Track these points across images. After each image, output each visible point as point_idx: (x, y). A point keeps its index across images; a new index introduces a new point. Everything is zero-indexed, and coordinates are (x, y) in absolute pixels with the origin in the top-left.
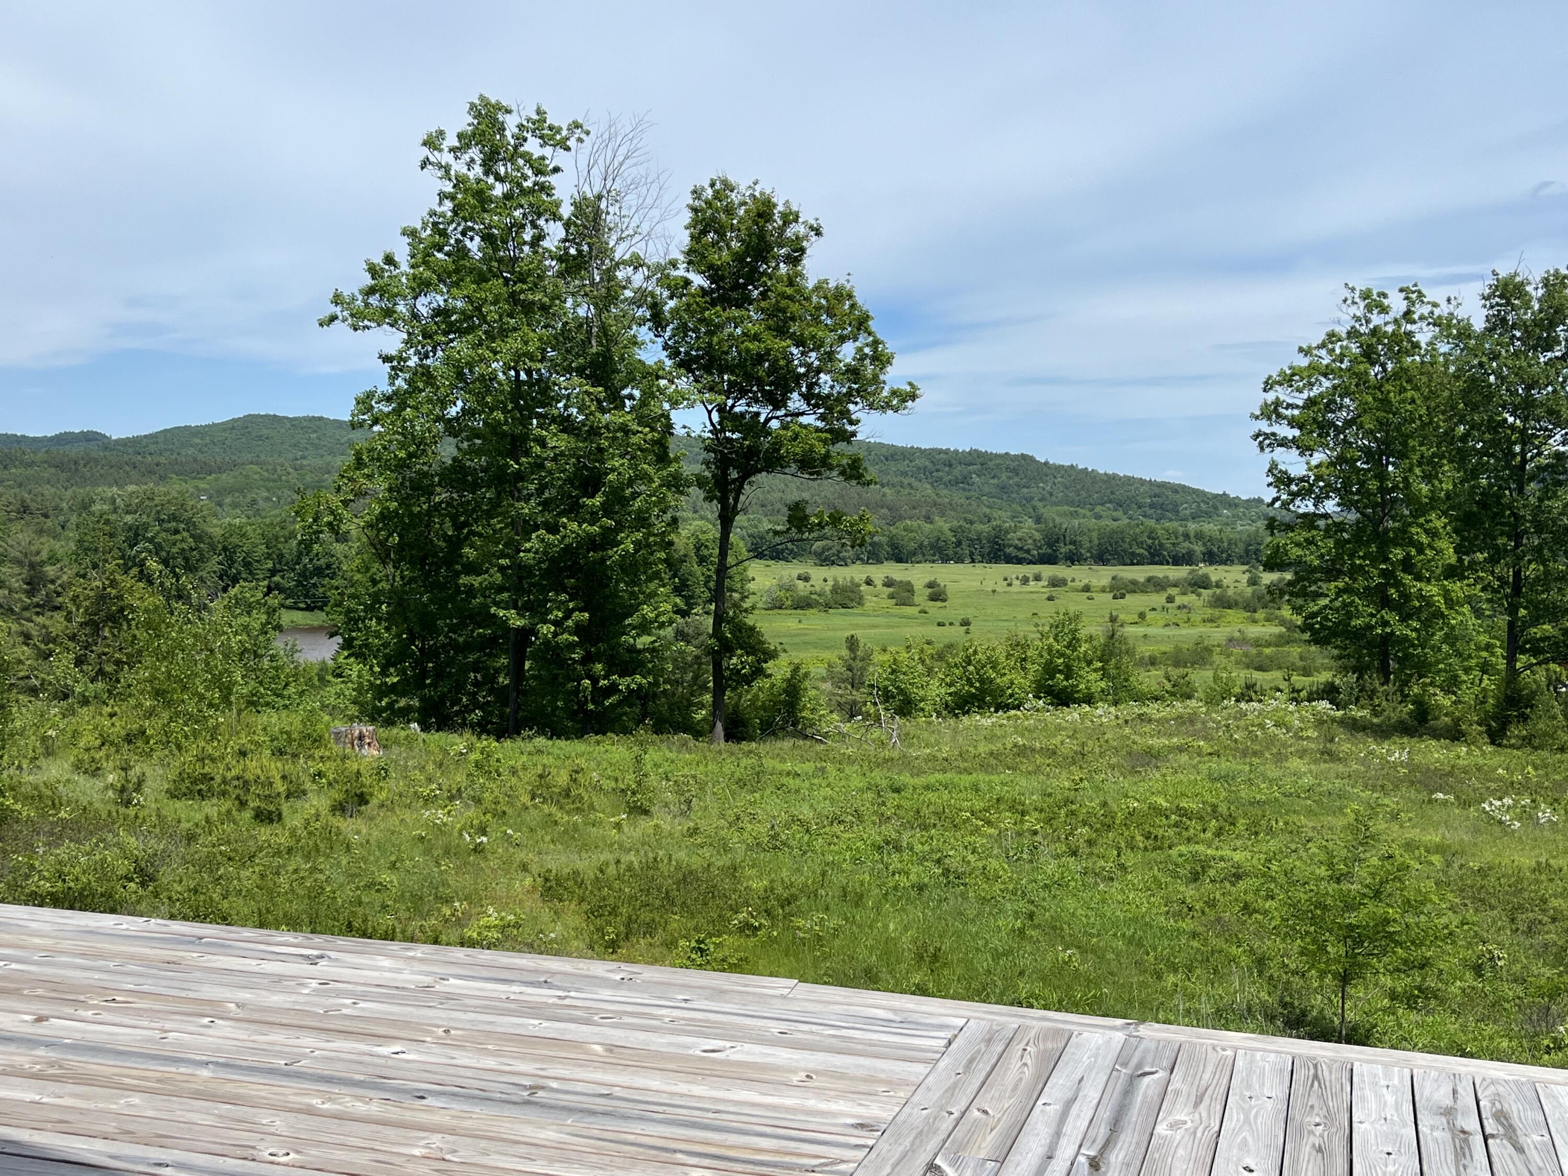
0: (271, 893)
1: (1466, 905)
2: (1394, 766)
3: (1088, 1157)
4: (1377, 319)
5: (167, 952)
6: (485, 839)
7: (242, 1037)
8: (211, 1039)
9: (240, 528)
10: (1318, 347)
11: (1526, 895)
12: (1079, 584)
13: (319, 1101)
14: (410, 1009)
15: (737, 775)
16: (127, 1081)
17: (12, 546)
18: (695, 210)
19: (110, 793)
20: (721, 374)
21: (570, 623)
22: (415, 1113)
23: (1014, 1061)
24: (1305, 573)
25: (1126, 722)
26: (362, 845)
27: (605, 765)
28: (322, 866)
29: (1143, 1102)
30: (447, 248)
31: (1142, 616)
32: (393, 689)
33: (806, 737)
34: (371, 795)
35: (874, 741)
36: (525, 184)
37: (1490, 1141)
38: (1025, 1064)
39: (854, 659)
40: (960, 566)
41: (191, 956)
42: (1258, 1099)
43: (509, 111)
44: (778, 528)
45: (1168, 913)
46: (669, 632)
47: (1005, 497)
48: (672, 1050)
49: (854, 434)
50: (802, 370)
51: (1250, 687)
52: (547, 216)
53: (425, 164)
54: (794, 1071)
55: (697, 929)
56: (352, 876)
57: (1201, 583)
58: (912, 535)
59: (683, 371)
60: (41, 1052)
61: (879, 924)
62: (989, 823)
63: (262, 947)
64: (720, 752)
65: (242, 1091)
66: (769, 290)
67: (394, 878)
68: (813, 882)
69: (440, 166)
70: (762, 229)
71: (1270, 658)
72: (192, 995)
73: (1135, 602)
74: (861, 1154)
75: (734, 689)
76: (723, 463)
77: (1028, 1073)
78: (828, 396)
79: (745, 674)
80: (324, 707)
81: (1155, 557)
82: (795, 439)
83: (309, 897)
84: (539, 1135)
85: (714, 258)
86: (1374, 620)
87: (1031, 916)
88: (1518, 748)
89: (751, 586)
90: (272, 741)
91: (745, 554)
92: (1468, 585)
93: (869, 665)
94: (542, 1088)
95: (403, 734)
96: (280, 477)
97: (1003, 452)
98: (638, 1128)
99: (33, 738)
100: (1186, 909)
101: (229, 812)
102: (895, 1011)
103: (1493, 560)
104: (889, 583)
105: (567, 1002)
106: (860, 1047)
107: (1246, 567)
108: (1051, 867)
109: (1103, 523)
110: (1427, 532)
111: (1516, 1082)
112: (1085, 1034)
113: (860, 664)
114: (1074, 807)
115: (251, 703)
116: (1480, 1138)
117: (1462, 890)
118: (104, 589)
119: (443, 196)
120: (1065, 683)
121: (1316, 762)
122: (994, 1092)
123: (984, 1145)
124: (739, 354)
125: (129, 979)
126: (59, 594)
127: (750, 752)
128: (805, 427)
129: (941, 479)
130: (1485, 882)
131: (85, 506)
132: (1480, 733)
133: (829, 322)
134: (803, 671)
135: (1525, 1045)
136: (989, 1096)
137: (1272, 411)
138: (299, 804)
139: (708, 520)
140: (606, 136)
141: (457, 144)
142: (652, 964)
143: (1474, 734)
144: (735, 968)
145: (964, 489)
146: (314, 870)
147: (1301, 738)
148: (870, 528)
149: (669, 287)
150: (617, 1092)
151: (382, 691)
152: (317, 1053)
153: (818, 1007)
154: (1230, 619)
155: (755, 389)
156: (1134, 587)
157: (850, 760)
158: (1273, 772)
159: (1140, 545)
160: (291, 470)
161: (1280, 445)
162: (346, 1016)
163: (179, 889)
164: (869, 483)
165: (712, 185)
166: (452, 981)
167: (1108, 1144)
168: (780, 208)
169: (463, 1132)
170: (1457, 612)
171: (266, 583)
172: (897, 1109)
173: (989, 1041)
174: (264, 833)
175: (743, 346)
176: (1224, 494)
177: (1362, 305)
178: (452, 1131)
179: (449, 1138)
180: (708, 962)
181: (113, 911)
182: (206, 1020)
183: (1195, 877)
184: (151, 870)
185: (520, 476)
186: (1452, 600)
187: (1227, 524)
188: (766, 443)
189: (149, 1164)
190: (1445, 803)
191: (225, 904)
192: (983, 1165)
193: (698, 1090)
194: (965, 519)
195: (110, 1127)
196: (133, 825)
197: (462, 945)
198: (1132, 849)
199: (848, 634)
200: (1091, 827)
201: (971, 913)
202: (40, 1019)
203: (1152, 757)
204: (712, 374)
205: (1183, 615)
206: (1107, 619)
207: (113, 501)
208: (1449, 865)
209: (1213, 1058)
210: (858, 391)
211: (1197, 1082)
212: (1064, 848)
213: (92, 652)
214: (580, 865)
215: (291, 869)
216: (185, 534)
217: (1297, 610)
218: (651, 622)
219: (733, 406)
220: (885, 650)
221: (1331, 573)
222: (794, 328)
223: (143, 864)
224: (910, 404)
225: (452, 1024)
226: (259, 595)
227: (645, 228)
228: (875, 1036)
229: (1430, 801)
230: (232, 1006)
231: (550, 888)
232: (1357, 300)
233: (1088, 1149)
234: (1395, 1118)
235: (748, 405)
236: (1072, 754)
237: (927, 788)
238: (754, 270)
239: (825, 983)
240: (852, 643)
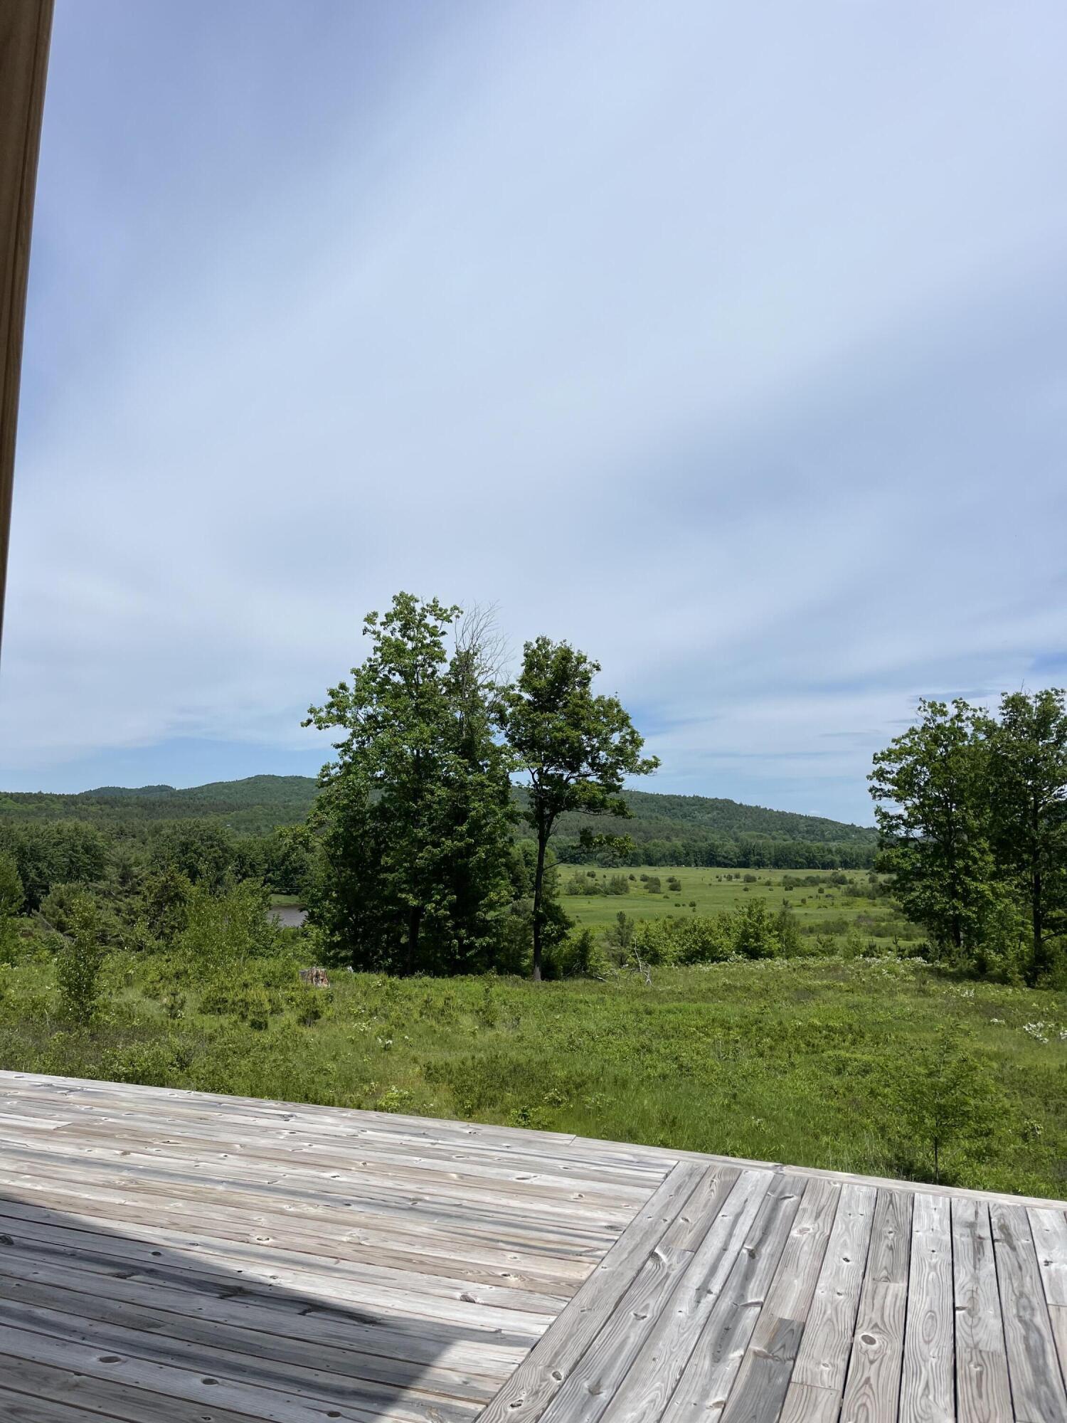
0: (260, 1076)
1: (1015, 1093)
2: (965, 1000)
3: (748, 1249)
4: (940, 720)
5: (200, 1112)
6: (391, 1042)
7: (243, 1166)
8: (225, 1167)
9: (250, 843)
10: (903, 737)
11: (1054, 1087)
12: (763, 881)
13: (288, 1206)
14: (343, 1149)
15: (549, 1002)
16: (175, 1192)
17: (114, 855)
18: (526, 655)
19: (164, 1010)
20: (540, 751)
21: (445, 902)
22: (343, 1214)
23: (705, 1188)
24: (905, 876)
25: (794, 969)
26: (316, 1044)
27: (466, 994)
28: (291, 1058)
29: (784, 1215)
30: (378, 680)
31: (803, 901)
32: (337, 945)
33: (592, 978)
34: (322, 1012)
35: (635, 981)
36: (425, 642)
37: (996, 1244)
38: (712, 1190)
39: (622, 927)
40: (689, 868)
41: (215, 1114)
42: (854, 1215)
43: (417, 601)
44: (575, 845)
45: (822, 1095)
46: (507, 909)
47: (716, 825)
48: (498, 1177)
49: (620, 787)
50: (588, 749)
51: (872, 947)
52: (437, 660)
53: (365, 631)
54: (572, 1192)
55: (522, 1102)
56: (308, 1064)
57: (842, 881)
58: (658, 849)
59: (517, 749)
60: (125, 1173)
61: (637, 1101)
62: (707, 1035)
63: (257, 1109)
64: (538, 987)
65: (243, 1199)
66: (569, 702)
67: (334, 1066)
68: (596, 1073)
69: (374, 633)
70: (565, 667)
71: (885, 928)
72: (214, 1139)
73: (798, 893)
74: (610, 1245)
75: (547, 946)
76: (541, 804)
77: (714, 1196)
78: (605, 764)
79: (554, 937)
80: (295, 956)
81: (811, 864)
82: (584, 790)
83: (282, 1077)
84: (417, 1230)
85: (536, 683)
86: (948, 906)
87: (735, 1096)
88: (1046, 990)
89: (559, 881)
90: (264, 977)
91: (555, 860)
92: (1007, 884)
93: (632, 931)
94: (420, 1200)
95: (343, 973)
96: (275, 813)
97: (714, 797)
98: (476, 1226)
99: (120, 975)
100: (833, 1093)
101: (236, 1022)
102: (634, 1155)
103: (1020, 868)
104: (644, 879)
105: (437, 1146)
106: (612, 1177)
107: (867, 871)
108: (747, 1064)
109: (778, 842)
110: (979, 850)
111: (1014, 1207)
112: (750, 1172)
113: (626, 931)
114: (761, 1025)
115: (251, 953)
116: (990, 1241)
117: (1012, 1083)
118: (167, 882)
119: (376, 649)
120: (755, 944)
121: (914, 996)
122: (692, 1208)
123: (685, 1241)
124: (551, 739)
125: (177, 1129)
126: (139, 885)
127: (557, 987)
128: (591, 783)
129: (676, 814)
130: (1027, 1078)
131: (157, 831)
132: (1021, 979)
133: (605, 720)
134: (590, 934)
135: (1057, 1187)
136: (689, 1209)
137: (880, 775)
138: (277, 1017)
139: (532, 838)
140: (473, 614)
141: (385, 620)
142: (494, 1124)
143: (1017, 980)
144: (545, 1128)
145: (690, 820)
146: (285, 1060)
147: (905, 981)
148: (631, 845)
149: (509, 701)
150: (465, 1203)
151: (332, 946)
152: (287, 1176)
153: (588, 1152)
154: (858, 903)
155: (560, 760)
156: (798, 883)
157: (620, 993)
158: (887, 1003)
159: (801, 856)
160: (282, 809)
161: (886, 796)
162: (306, 1154)
163: (203, 1072)
164: (630, 817)
165: (537, 641)
166: (369, 1132)
167: (761, 1242)
168: (576, 654)
169: (373, 1227)
170: (1001, 901)
171: (263, 878)
172: (633, 1217)
173: (690, 1175)
174: (257, 1035)
175: (553, 735)
176: (852, 825)
177: (930, 710)
178: (366, 1226)
179: (365, 1230)
180: (529, 1124)
181: (162, 1085)
182: (222, 1155)
183: (839, 1072)
184: (186, 1059)
185: (418, 813)
186: (997, 894)
187: (855, 844)
188: (567, 793)
189: (187, 1244)
190: (999, 1025)
191: (231, 1082)
192: (684, 1253)
193: (515, 1203)
194: (691, 839)
195: (164, 1221)
196: (177, 1031)
197: (376, 1110)
198: (798, 1053)
199: (618, 911)
200: (772, 1038)
201: (696, 1093)
202: (125, 1153)
203: (810, 992)
204: (534, 751)
205: (829, 900)
206: (782, 903)
207: (174, 827)
208: (1003, 1066)
209: (828, 1190)
210: (622, 761)
211: (817, 1205)
212: (755, 1051)
213: (157, 920)
214: (449, 1060)
215: (272, 1059)
216: (217, 848)
217: (900, 898)
218: (496, 903)
219: (547, 770)
220: (642, 922)
221: (920, 875)
222: (584, 724)
223: (182, 1056)
224: (654, 769)
225: (368, 1159)
226: (259, 886)
227: (495, 668)
228: (621, 1171)
229: (989, 1024)
230: (238, 1146)
231: (431, 1074)
232: (927, 708)
233: (748, 1245)
234: (939, 1229)
235: (556, 769)
236: (760, 990)
237: (669, 1011)
238: (560, 690)
239: (603, 1139)
240: (621, 917)
